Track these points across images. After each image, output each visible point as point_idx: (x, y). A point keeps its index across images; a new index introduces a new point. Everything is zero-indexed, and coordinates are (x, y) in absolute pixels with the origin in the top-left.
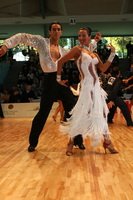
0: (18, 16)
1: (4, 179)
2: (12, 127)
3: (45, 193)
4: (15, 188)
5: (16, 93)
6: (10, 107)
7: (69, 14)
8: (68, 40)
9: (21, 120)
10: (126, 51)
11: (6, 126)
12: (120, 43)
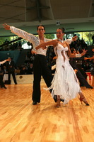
0: (24, 21)
1: (19, 122)
2: (22, 90)
3: (45, 130)
4: (26, 127)
5: (24, 68)
6: (21, 77)
7: (55, 19)
8: (55, 35)
9: (27, 85)
10: (92, 41)
11: (19, 89)
12: (88, 36)
